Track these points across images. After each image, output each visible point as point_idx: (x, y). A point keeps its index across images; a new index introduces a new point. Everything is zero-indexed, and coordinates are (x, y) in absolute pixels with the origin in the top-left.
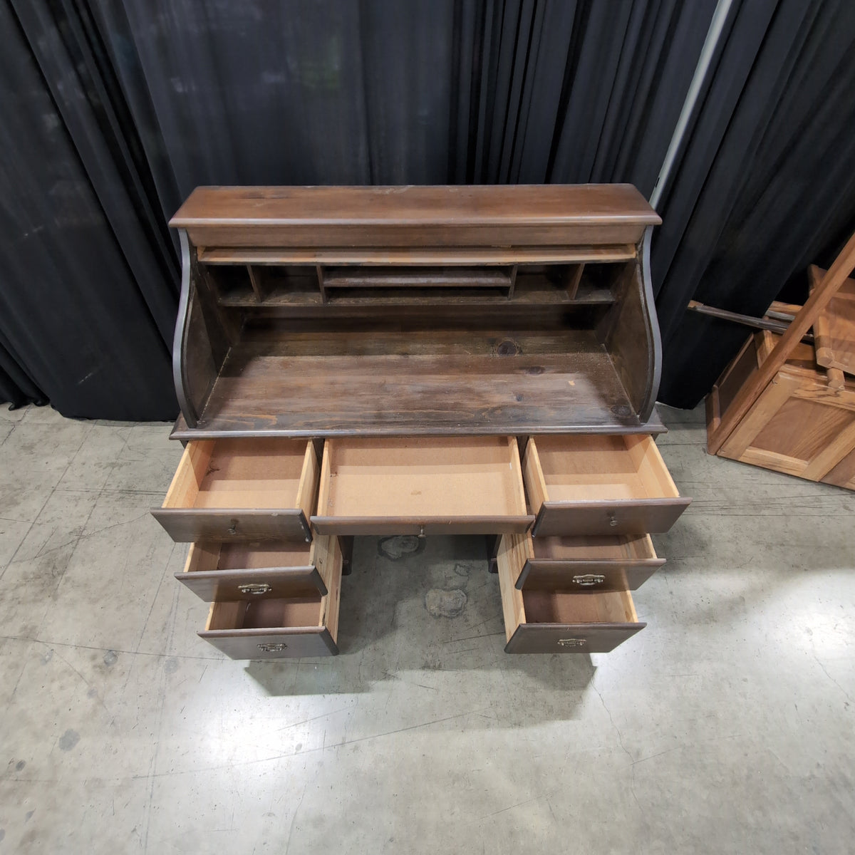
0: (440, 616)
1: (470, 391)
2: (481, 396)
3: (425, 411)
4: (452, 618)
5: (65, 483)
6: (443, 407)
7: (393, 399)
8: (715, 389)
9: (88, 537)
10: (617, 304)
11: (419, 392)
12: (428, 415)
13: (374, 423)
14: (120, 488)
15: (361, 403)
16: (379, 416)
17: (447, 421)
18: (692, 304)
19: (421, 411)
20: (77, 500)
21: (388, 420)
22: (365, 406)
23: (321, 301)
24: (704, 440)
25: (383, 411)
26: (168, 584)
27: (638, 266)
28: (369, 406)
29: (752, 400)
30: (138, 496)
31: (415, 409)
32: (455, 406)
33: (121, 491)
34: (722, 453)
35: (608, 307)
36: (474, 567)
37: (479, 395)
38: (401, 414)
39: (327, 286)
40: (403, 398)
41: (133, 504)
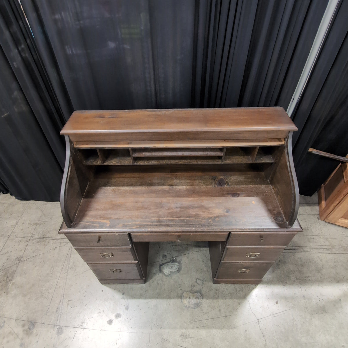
0: (189, 307)
1: (203, 207)
2: (209, 210)
3: (181, 219)
4: (195, 308)
5: (14, 233)
6: (190, 216)
7: (166, 211)
8: (322, 186)
9: (23, 261)
10: (275, 163)
11: (179, 208)
12: (182, 221)
13: (156, 225)
14: (39, 236)
15: (151, 213)
16: (159, 221)
17: (192, 225)
18: (311, 150)
19: (179, 218)
20: (20, 242)
21: (163, 224)
22: (152, 215)
23: (131, 162)
24: (318, 213)
25: (161, 219)
26: (59, 287)
27: (286, 149)
28: (154, 215)
29: (342, 198)
30: (47, 240)
31: (176, 217)
32: (197, 216)
33: (40, 238)
34: (327, 220)
35: (270, 164)
36: (205, 281)
37: (207, 209)
38: (169, 220)
39: (134, 157)
40: (171, 211)
41: (45, 244)
